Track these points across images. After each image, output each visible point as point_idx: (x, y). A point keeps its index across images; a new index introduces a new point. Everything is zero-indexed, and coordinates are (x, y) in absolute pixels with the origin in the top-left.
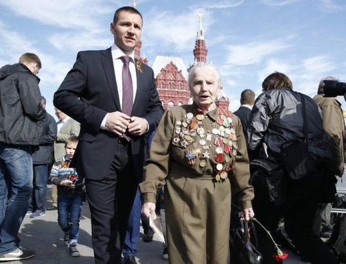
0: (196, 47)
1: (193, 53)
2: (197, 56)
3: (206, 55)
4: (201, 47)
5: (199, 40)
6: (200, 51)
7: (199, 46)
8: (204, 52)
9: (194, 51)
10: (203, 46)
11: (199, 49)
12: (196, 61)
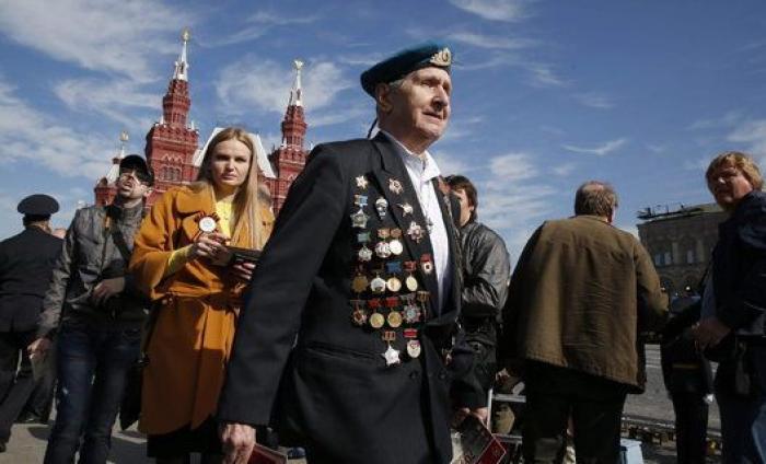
0: (286, 118)
1: (280, 128)
2: (288, 134)
3: (303, 133)
4: (296, 118)
5: (293, 107)
6: (294, 126)
7: (292, 116)
8: (300, 127)
9: (283, 124)
10: (299, 116)
11: (292, 122)
12: (285, 141)
